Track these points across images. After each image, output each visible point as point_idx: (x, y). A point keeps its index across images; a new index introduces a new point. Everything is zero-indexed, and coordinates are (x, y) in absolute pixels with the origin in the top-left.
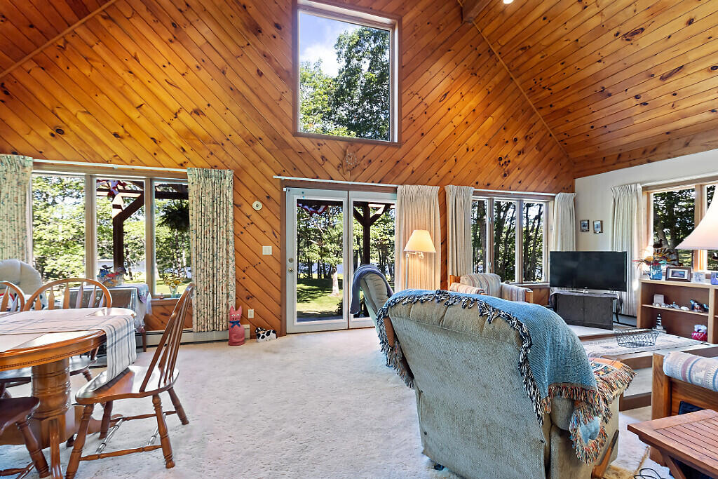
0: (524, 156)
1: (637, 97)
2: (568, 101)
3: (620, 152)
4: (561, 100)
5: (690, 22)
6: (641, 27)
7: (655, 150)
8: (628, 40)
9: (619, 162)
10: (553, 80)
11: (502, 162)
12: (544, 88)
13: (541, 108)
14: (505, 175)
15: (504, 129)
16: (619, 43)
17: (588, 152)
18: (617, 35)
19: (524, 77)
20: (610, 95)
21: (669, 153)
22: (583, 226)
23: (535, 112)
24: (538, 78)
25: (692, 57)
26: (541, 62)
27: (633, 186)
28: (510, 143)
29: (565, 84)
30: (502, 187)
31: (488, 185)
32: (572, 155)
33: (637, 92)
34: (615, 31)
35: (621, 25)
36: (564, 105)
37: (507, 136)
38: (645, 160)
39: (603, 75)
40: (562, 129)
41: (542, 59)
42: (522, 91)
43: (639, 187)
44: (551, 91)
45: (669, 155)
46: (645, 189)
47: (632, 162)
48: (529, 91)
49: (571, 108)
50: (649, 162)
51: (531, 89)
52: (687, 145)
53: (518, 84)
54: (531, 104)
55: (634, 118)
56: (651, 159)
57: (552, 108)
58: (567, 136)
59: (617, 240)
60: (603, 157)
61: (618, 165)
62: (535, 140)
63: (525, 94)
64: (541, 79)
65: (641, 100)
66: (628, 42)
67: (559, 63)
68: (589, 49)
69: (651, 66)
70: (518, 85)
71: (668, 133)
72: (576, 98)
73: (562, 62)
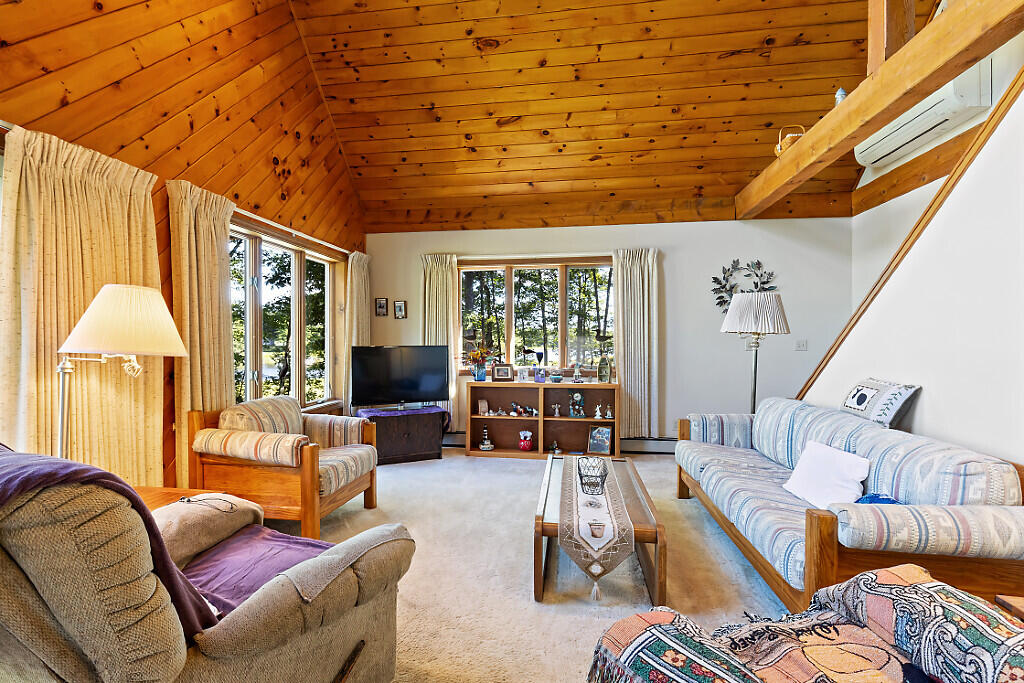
0: (310, 171)
1: (468, 137)
2: (379, 105)
3: (429, 207)
4: (370, 98)
5: (543, 64)
6: (497, 39)
7: (470, 214)
8: (479, 48)
9: (428, 222)
10: (366, 57)
11: (279, 170)
12: (348, 63)
13: (334, 98)
14: (283, 197)
15: (282, 104)
16: (468, 45)
17: (390, 196)
18: (469, 32)
19: (316, 24)
20: (438, 119)
21: (484, 223)
22: (379, 308)
23: (322, 101)
24: (341, 39)
25: (534, 108)
26: (352, 12)
27: (448, 257)
28: (291, 138)
29: (383, 73)
30: (279, 219)
31: (257, 207)
32: (365, 195)
33: (470, 130)
34: (469, 25)
35: (478, 20)
36: (373, 109)
37: (286, 120)
38: (458, 225)
39: (438, 86)
40: (362, 147)
41: (356, 9)
42: (307, 52)
43: (455, 259)
44: (357, 75)
45: (485, 226)
46: (460, 263)
47: (445, 225)
48: (319, 57)
49: (381, 117)
50: (464, 228)
51: (323, 54)
52: (501, 216)
53: (302, 32)
54: (319, 83)
55: (459, 165)
56: (466, 224)
57: (353, 106)
58: (364, 162)
59: (430, 329)
60: (407, 208)
61: (425, 225)
62: (323, 149)
63: (310, 58)
64: (346, 45)
65: (471, 143)
66: (478, 52)
67: (382, 32)
68: (429, 33)
69: (492, 101)
70: (302, 35)
71: (485, 197)
72: (392, 104)
73: (388, 32)
